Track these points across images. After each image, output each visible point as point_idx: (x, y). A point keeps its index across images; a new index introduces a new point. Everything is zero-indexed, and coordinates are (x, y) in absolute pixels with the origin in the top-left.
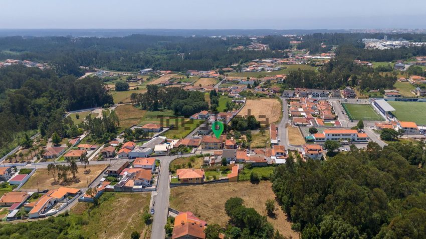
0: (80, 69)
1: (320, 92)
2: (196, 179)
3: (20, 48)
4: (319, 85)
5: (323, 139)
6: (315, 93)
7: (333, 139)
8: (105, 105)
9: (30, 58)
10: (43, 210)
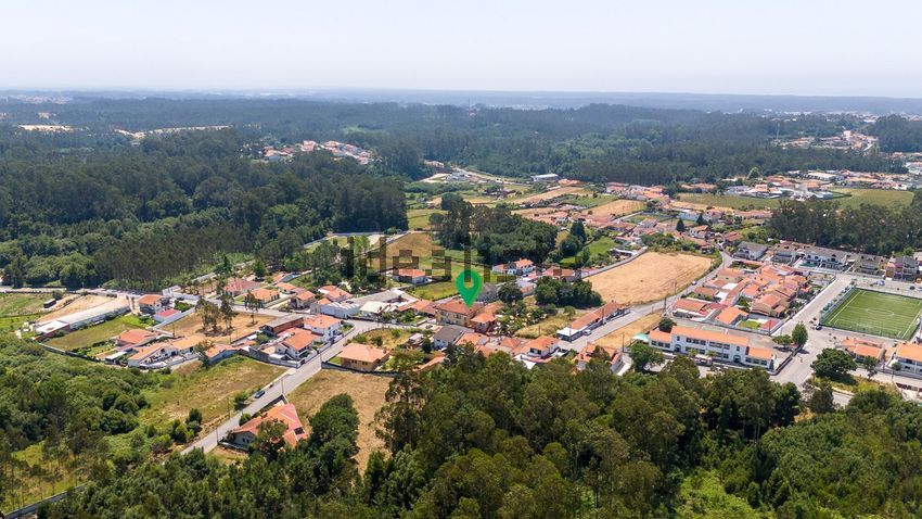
0: (423, 166)
1: (825, 254)
2: (364, 363)
3: (374, 124)
4: (845, 240)
5: (668, 346)
6: (813, 257)
7: (687, 349)
8: (389, 230)
9: (361, 142)
10: (149, 360)
